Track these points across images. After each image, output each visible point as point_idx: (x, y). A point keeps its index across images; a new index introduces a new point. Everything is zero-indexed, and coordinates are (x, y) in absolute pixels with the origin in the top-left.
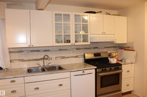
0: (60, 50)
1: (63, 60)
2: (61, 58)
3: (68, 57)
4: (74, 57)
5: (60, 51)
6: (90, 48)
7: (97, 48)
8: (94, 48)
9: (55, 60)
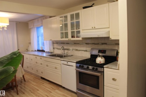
0: (75, 43)
1: (77, 52)
2: (75, 50)
3: (80, 50)
4: (85, 51)
5: (75, 45)
6: (98, 44)
7: (106, 44)
8: (103, 44)
9: (72, 51)
